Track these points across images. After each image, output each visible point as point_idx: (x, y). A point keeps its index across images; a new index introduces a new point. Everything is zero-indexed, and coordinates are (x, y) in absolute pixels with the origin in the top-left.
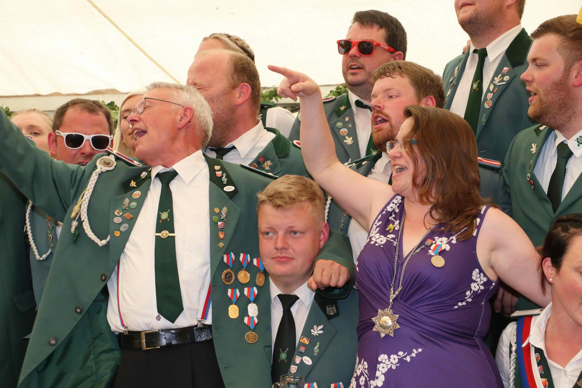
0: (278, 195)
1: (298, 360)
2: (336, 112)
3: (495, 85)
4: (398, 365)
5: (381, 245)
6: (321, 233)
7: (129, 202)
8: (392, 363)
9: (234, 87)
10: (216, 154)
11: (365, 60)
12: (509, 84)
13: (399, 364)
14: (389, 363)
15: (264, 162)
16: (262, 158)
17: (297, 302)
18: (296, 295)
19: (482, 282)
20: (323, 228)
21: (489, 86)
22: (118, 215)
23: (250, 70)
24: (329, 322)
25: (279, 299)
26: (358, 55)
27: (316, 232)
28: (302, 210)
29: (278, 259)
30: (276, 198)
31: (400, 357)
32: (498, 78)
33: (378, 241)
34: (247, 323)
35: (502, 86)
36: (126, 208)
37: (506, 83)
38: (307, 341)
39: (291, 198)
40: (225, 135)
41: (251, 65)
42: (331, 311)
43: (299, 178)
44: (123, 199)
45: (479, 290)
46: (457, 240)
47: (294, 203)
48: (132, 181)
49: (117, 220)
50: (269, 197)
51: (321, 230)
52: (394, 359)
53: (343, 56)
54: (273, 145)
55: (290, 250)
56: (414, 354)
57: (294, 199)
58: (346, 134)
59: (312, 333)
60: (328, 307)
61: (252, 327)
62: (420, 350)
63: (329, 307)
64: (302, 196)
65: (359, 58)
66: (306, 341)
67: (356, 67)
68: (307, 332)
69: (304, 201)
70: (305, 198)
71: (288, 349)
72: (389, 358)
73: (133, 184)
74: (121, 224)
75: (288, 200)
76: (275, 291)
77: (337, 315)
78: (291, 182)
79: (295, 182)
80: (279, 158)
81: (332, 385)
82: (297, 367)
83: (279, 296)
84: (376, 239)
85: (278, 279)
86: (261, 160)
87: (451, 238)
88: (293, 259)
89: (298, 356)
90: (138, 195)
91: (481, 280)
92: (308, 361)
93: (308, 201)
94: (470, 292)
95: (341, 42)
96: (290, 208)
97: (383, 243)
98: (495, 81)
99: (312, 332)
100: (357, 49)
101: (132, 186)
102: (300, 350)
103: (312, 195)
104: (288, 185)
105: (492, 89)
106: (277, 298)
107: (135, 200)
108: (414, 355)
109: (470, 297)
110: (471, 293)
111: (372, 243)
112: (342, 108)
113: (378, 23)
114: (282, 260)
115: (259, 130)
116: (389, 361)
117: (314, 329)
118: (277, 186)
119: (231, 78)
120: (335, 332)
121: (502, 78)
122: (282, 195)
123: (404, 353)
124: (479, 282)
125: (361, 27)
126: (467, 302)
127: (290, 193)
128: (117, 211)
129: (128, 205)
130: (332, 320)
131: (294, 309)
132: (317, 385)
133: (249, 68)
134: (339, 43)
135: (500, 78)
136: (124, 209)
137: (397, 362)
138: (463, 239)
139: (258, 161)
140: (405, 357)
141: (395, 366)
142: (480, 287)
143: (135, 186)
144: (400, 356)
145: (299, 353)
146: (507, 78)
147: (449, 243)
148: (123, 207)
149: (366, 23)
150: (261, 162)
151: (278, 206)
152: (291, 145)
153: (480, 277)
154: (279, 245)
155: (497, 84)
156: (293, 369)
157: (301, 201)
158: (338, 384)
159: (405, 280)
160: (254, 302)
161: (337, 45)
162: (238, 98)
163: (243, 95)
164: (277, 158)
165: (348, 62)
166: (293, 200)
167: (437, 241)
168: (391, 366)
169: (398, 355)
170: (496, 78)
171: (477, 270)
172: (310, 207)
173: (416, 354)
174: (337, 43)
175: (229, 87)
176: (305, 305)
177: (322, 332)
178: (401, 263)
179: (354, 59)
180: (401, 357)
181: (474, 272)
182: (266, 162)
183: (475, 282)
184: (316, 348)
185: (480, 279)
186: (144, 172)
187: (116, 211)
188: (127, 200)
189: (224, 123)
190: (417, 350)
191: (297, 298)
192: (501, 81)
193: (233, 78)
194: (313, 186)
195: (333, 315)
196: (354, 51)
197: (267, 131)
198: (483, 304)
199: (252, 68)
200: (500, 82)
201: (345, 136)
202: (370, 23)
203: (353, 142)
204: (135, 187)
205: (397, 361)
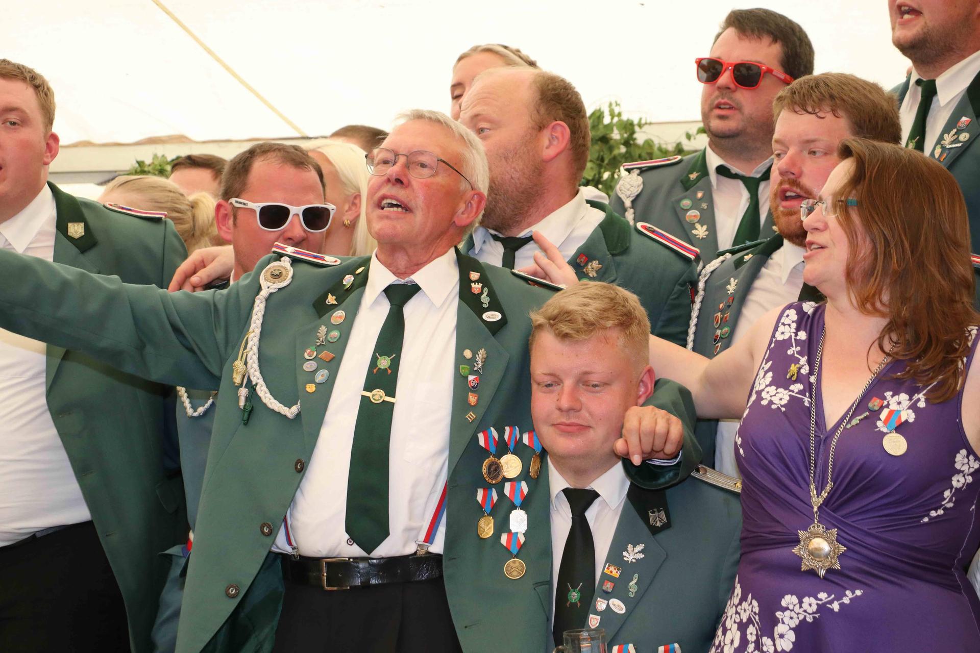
0: (566, 315)
1: (601, 605)
2: (682, 182)
3: (943, 148)
4: (817, 616)
5: (782, 406)
6: (641, 384)
7: (327, 331)
8: (805, 611)
9: (541, 128)
10: (502, 247)
11: (743, 96)
12: (968, 147)
13: (819, 614)
14: (801, 611)
15: (586, 264)
16: (584, 258)
17: (597, 502)
18: (594, 491)
19: (972, 470)
20: (645, 374)
21: (934, 149)
22: (310, 358)
23: (568, 100)
24: (654, 538)
25: (565, 497)
26: (732, 86)
27: (631, 382)
28: (607, 342)
29: (562, 427)
30: (561, 321)
31: (820, 602)
32: (950, 135)
33: (775, 399)
34: (505, 545)
35: (955, 149)
36: (322, 343)
37: (962, 145)
38: (617, 572)
39: (586, 323)
40: (521, 212)
41: (571, 91)
42: (657, 518)
43: (604, 287)
44: (316, 329)
45: (964, 484)
46: (927, 400)
47: (592, 331)
48: (329, 294)
49: (309, 367)
50: (550, 319)
51: (641, 377)
52: (810, 605)
53: (704, 87)
54: (601, 232)
55: (584, 413)
56: (848, 599)
57: (592, 324)
58: (696, 220)
59: (625, 559)
60: (651, 512)
61: (514, 550)
62: (858, 593)
63: (653, 512)
64: (608, 318)
65: (734, 91)
66: (614, 572)
67: (727, 107)
68: (615, 557)
69: (610, 327)
70: (611, 322)
71: (581, 584)
72: (801, 602)
73: (331, 300)
74: (315, 372)
75: (582, 326)
76: (558, 482)
77: (667, 526)
78: (590, 294)
79: (597, 294)
80: (613, 255)
81: (661, 649)
82: (599, 618)
83: (566, 491)
84: (771, 396)
85: (563, 462)
86: (582, 260)
87: (916, 397)
88: (589, 427)
89: (600, 598)
90: (340, 317)
91: (970, 467)
92: (618, 606)
93: (619, 328)
94: (951, 492)
95: (702, 61)
96: (586, 339)
97: (784, 402)
98: (944, 140)
99: (625, 557)
100: (731, 76)
101: (330, 304)
102: (604, 588)
103: (625, 317)
104: (583, 299)
105: (939, 154)
106: (562, 494)
107: (337, 327)
108: (846, 600)
109: (950, 500)
110: (953, 492)
111: (764, 403)
112: (693, 176)
113: (770, 33)
114: (569, 428)
115: (579, 205)
116: (801, 607)
117: (627, 551)
118: (567, 300)
119: (536, 112)
120: (665, 556)
121: (956, 136)
122: (571, 316)
123: (829, 596)
124: (966, 471)
125: (740, 38)
126: (945, 509)
127: (585, 314)
128: (308, 351)
129: (324, 337)
130: (661, 536)
131: (591, 515)
132: (635, 648)
133: (567, 96)
134: (699, 63)
135: (954, 135)
136: (318, 346)
137: (815, 610)
138: (938, 401)
139: (577, 262)
140: (831, 602)
141: (811, 618)
142: (965, 479)
143: (335, 302)
144: (821, 600)
145: (602, 592)
146: (965, 137)
147: (913, 407)
148: (317, 342)
149: (750, 32)
150: (582, 264)
151: (564, 336)
152: (633, 232)
153: (968, 463)
154: (565, 403)
155: (947, 147)
156: (594, 621)
157: (605, 328)
158: (671, 646)
159: (837, 470)
160: (522, 507)
161: (695, 66)
162: (547, 148)
163: (555, 143)
164: (610, 255)
165: (713, 97)
166: (590, 326)
167: (890, 403)
168: (805, 617)
169: (817, 599)
170: (946, 136)
171: (964, 452)
172: (621, 339)
173: (850, 599)
174: (696, 62)
175: (533, 128)
176: (610, 508)
177: (642, 556)
178: (824, 438)
179: (724, 92)
180: (823, 602)
181: (958, 455)
182: (590, 264)
183: (959, 472)
184: (632, 583)
185: (969, 465)
186: (347, 276)
187: (305, 351)
188: (323, 329)
189: (523, 193)
190: (853, 593)
191: (595, 495)
192: (955, 141)
193: (538, 112)
194: (628, 303)
195: (662, 526)
196: (725, 78)
197: (591, 206)
198: (973, 509)
199: (572, 96)
200: (952, 143)
201: (694, 224)
202: (756, 32)
203: (708, 234)
204: (335, 304)
205: (814, 608)
